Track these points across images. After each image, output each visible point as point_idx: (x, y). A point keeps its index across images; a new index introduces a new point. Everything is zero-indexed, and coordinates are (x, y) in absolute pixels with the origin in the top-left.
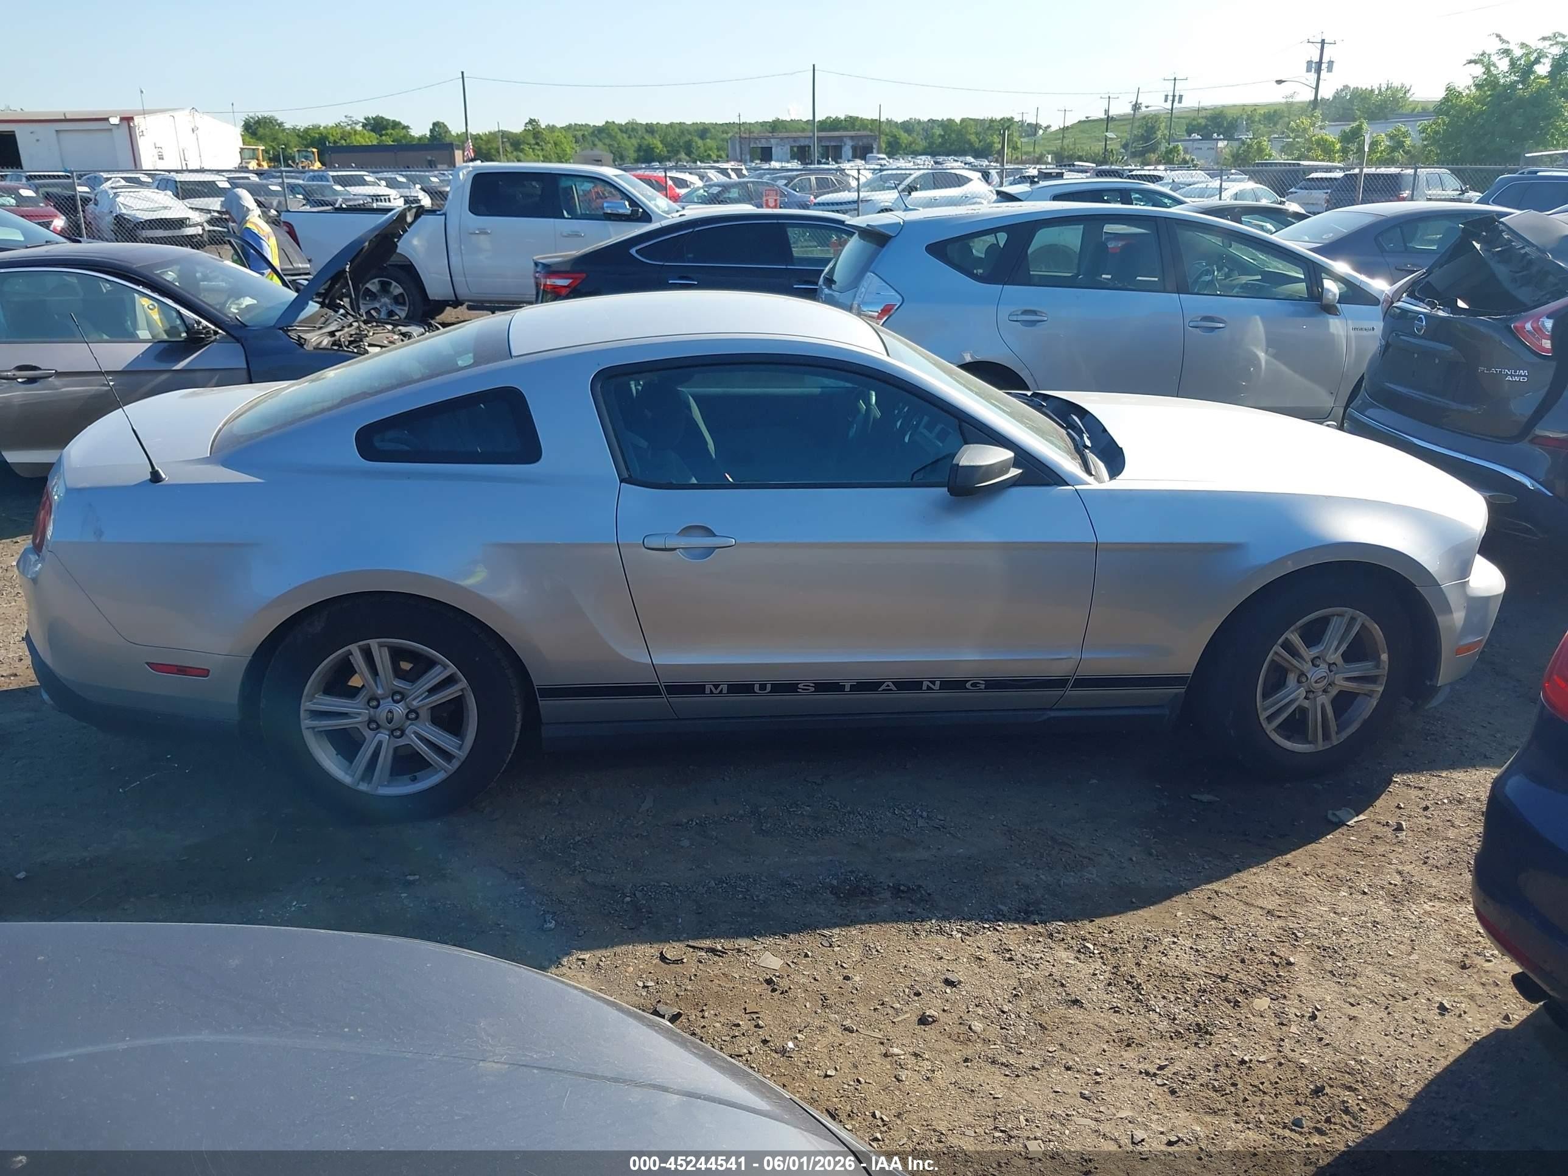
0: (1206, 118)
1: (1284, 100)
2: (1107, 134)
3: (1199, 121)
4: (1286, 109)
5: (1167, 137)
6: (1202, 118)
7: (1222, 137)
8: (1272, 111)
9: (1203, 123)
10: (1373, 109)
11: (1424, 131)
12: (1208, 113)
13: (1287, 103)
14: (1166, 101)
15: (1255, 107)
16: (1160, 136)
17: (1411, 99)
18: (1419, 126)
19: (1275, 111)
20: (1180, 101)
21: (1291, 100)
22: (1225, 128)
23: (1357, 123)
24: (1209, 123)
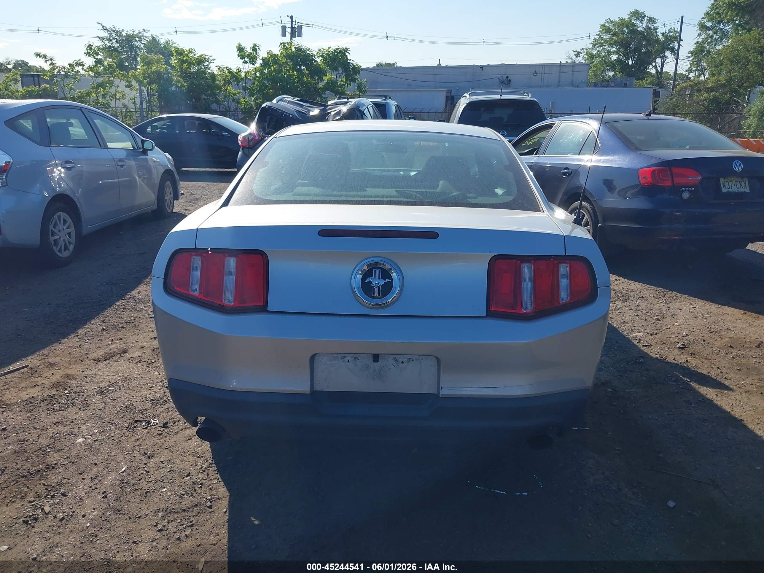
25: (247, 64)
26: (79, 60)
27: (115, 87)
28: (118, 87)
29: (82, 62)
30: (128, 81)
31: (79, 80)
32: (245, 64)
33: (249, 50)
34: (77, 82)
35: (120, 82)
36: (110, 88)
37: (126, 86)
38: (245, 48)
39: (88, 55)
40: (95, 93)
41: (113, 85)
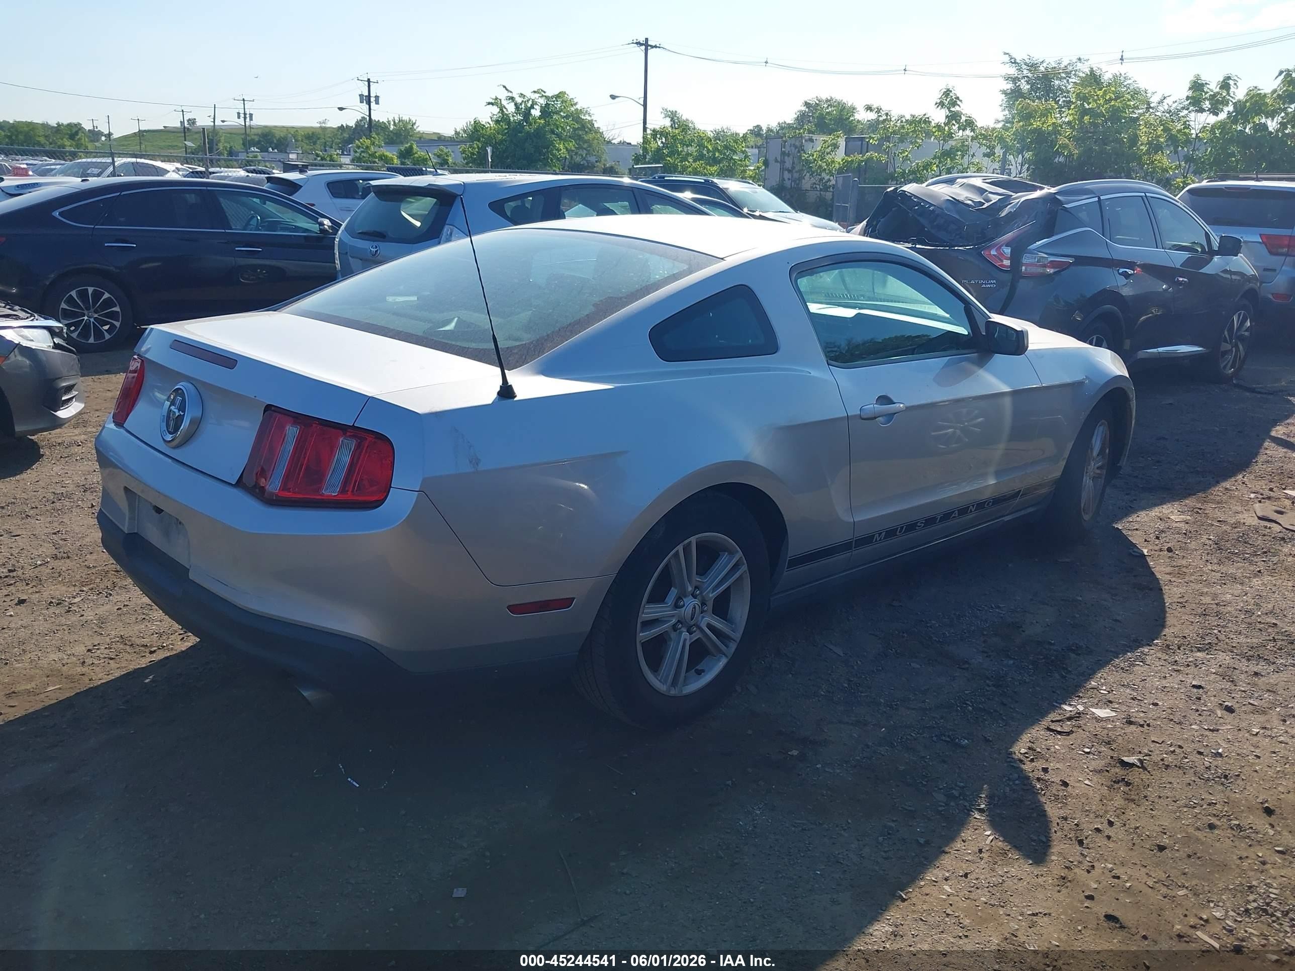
0: (258, 135)
1: (318, 125)
2: (186, 142)
3: (253, 137)
4: (320, 132)
5: (228, 149)
6: (255, 135)
7: (276, 151)
8: (310, 133)
9: (257, 139)
10: (392, 135)
11: (464, 152)
12: (260, 132)
13: (320, 127)
14: (239, 117)
15: (296, 130)
16: (222, 148)
17: (418, 130)
18: (460, 148)
19: (313, 133)
20: (251, 119)
21: (324, 125)
22: (275, 144)
23: (409, 144)
24: (261, 139)
25: (1205, 114)
26: (925, 115)
27: (969, 156)
28: (973, 155)
29: (928, 118)
30: (988, 147)
31: (920, 145)
32: (1199, 114)
33: (1213, 86)
34: (916, 148)
35: (980, 147)
36: (962, 158)
37: (985, 155)
38: (1206, 84)
39: (940, 107)
40: (937, 166)
41: (966, 154)
